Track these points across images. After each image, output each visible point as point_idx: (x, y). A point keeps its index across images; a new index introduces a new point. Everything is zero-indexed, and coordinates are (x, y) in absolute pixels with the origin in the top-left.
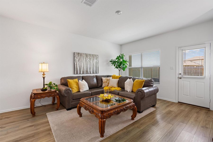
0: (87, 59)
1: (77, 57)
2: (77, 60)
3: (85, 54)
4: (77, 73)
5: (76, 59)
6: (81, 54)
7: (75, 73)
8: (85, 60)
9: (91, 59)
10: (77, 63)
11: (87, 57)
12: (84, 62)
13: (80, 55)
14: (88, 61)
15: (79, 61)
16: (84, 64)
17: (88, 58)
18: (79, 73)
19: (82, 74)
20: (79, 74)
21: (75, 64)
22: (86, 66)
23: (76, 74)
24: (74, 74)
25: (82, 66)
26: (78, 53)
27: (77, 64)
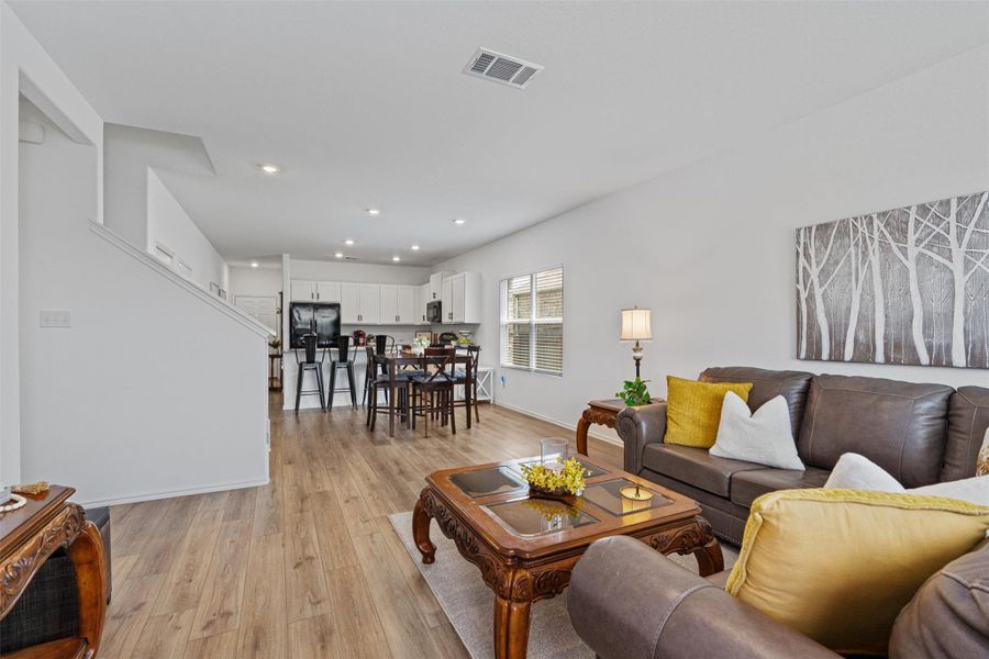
0: (904, 251)
1: (812, 252)
2: (814, 272)
3: (882, 215)
4: (815, 355)
5: (804, 268)
6: (844, 229)
7: (803, 355)
8: (875, 259)
9: (952, 237)
10: (812, 289)
11: (904, 232)
12: (869, 280)
13: (838, 231)
14: (911, 265)
15: (824, 274)
16: (868, 293)
17: (912, 237)
18: (825, 355)
19: (852, 361)
20: (830, 360)
21: (803, 296)
22: (886, 307)
23: (808, 358)
24: (798, 357)
25: (849, 310)
26: (819, 227)
27: (811, 298)
